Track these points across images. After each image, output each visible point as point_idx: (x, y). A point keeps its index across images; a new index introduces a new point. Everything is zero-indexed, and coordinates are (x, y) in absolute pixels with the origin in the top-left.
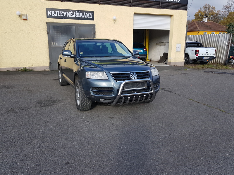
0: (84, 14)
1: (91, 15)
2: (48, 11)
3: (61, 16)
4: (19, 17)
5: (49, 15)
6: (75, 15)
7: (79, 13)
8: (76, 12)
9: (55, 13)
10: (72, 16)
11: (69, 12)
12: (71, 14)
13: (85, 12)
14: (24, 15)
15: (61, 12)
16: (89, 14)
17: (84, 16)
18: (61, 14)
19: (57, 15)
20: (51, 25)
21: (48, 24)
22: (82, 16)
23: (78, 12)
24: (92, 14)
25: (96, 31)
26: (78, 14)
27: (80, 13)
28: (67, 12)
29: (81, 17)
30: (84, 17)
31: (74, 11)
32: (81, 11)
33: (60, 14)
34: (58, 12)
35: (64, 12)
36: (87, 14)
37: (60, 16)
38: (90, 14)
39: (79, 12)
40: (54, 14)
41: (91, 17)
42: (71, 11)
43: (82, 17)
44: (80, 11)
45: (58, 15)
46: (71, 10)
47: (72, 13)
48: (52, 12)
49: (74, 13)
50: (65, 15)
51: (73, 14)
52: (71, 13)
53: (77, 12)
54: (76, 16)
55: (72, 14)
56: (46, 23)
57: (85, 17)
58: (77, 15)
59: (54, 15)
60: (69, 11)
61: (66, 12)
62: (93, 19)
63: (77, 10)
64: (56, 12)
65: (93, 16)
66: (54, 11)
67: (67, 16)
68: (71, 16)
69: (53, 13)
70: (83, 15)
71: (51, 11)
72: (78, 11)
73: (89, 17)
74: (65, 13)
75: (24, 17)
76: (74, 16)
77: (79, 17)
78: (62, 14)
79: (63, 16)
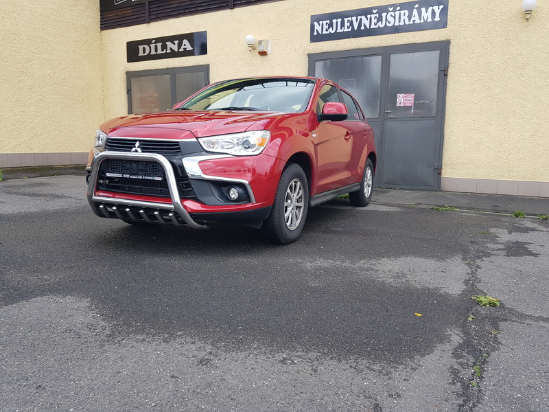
0: (415, 12)
1: (438, 12)
2: (316, 23)
3: (346, 30)
4: (250, 49)
5: (315, 34)
6: (386, 20)
7: (397, 13)
8: (388, 12)
9: (331, 25)
10: (377, 27)
11: (369, 16)
12: (374, 21)
13: (417, 6)
14: (260, 42)
15: (346, 20)
16: (430, 8)
17: (413, 19)
18: (347, 24)
19: (337, 29)
20: (318, 60)
21: (313, 58)
22: (407, 19)
23: (394, 11)
24: (441, 7)
25: (450, 62)
26: (394, 17)
27: (402, 12)
28: (363, 17)
29: (402, 23)
30: (414, 21)
31: (383, 9)
32: (403, 6)
33: (343, 25)
34: (339, 20)
35: (354, 18)
36: (423, 10)
37: (342, 31)
38: (436, 8)
39: (399, 8)
40: (329, 28)
41: (437, 18)
42: (375, 11)
43: (407, 23)
44: (401, 5)
45: (339, 30)
46: (375, 8)
47: (377, 15)
48: (325, 22)
49: (384, 15)
50: (356, 25)
51: (380, 19)
52: (373, 16)
53: (391, 9)
54: (388, 25)
55: (376, 21)
56: (308, 55)
57: (418, 21)
58: (390, 19)
59: (328, 32)
60: (367, 12)
61: (359, 17)
62: (443, 24)
63: (391, 6)
64: (334, 21)
65: (444, 12)
66: (328, 21)
67: (363, 28)
68: (373, 26)
69: (326, 27)
70: (410, 17)
71: (321, 22)
72: (395, 6)
73: (430, 20)
74: (357, 20)
75: (261, 49)
76: (382, 26)
77: (397, 24)
78: (349, 24)
79: (350, 30)
